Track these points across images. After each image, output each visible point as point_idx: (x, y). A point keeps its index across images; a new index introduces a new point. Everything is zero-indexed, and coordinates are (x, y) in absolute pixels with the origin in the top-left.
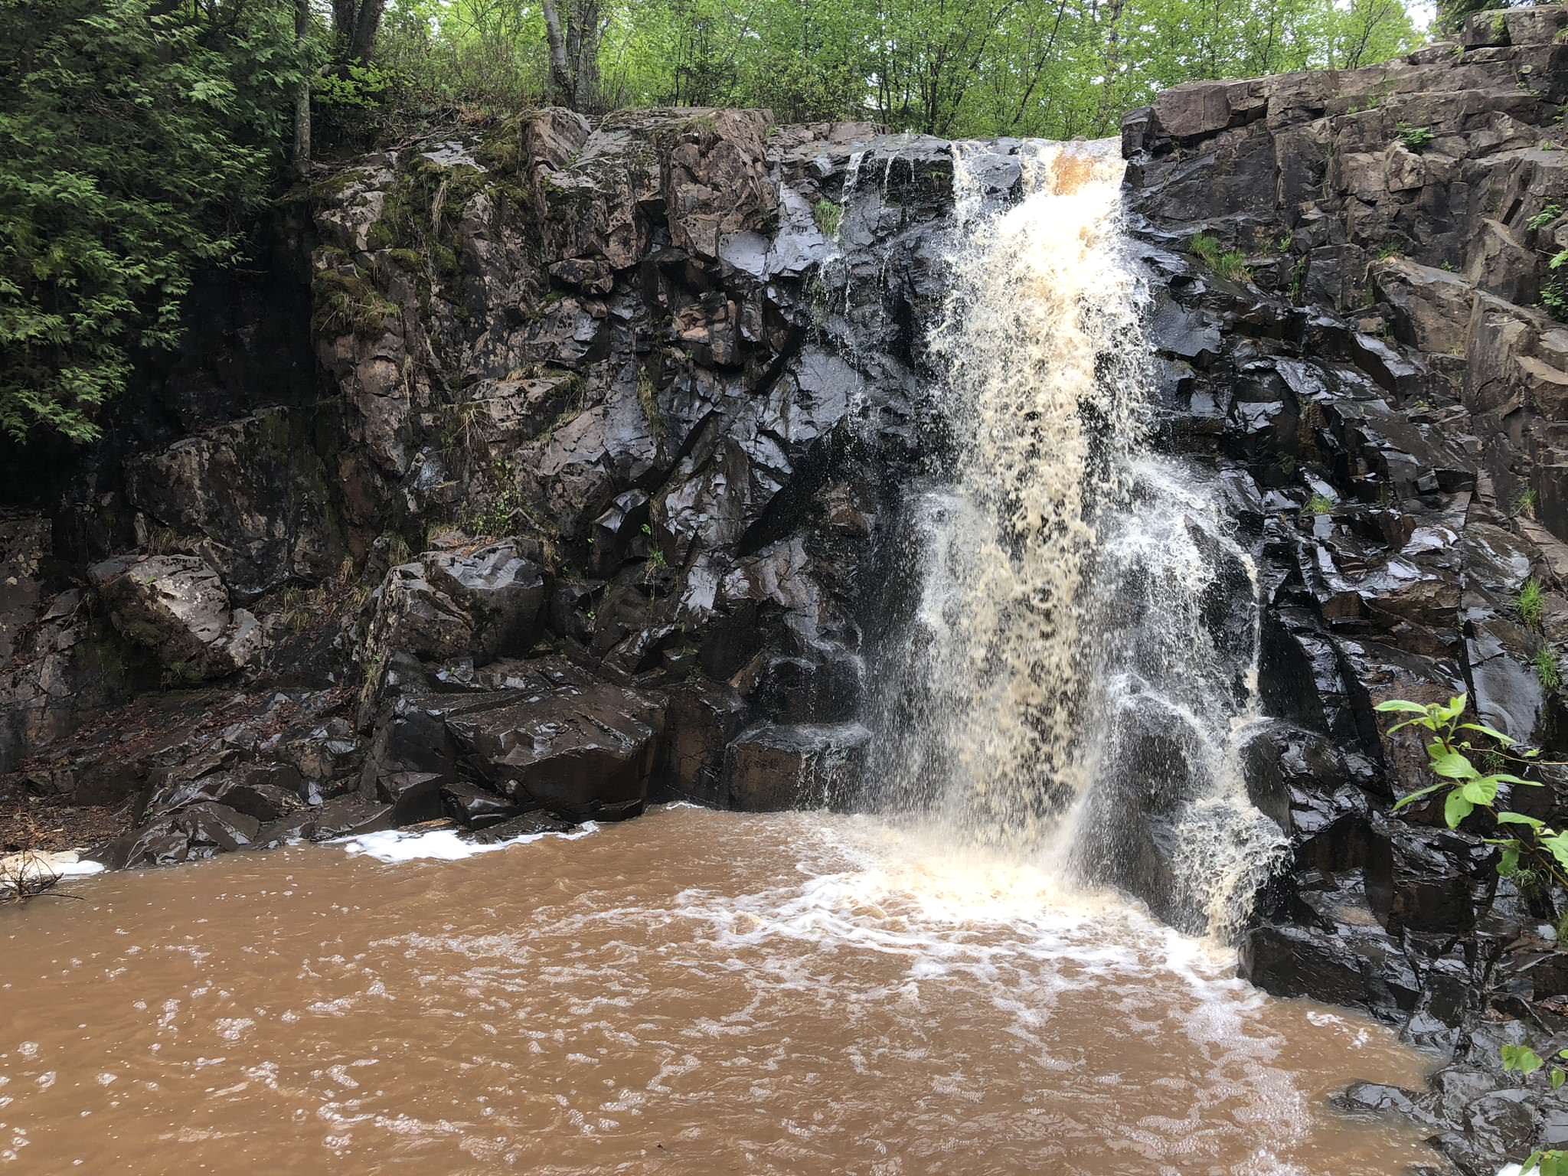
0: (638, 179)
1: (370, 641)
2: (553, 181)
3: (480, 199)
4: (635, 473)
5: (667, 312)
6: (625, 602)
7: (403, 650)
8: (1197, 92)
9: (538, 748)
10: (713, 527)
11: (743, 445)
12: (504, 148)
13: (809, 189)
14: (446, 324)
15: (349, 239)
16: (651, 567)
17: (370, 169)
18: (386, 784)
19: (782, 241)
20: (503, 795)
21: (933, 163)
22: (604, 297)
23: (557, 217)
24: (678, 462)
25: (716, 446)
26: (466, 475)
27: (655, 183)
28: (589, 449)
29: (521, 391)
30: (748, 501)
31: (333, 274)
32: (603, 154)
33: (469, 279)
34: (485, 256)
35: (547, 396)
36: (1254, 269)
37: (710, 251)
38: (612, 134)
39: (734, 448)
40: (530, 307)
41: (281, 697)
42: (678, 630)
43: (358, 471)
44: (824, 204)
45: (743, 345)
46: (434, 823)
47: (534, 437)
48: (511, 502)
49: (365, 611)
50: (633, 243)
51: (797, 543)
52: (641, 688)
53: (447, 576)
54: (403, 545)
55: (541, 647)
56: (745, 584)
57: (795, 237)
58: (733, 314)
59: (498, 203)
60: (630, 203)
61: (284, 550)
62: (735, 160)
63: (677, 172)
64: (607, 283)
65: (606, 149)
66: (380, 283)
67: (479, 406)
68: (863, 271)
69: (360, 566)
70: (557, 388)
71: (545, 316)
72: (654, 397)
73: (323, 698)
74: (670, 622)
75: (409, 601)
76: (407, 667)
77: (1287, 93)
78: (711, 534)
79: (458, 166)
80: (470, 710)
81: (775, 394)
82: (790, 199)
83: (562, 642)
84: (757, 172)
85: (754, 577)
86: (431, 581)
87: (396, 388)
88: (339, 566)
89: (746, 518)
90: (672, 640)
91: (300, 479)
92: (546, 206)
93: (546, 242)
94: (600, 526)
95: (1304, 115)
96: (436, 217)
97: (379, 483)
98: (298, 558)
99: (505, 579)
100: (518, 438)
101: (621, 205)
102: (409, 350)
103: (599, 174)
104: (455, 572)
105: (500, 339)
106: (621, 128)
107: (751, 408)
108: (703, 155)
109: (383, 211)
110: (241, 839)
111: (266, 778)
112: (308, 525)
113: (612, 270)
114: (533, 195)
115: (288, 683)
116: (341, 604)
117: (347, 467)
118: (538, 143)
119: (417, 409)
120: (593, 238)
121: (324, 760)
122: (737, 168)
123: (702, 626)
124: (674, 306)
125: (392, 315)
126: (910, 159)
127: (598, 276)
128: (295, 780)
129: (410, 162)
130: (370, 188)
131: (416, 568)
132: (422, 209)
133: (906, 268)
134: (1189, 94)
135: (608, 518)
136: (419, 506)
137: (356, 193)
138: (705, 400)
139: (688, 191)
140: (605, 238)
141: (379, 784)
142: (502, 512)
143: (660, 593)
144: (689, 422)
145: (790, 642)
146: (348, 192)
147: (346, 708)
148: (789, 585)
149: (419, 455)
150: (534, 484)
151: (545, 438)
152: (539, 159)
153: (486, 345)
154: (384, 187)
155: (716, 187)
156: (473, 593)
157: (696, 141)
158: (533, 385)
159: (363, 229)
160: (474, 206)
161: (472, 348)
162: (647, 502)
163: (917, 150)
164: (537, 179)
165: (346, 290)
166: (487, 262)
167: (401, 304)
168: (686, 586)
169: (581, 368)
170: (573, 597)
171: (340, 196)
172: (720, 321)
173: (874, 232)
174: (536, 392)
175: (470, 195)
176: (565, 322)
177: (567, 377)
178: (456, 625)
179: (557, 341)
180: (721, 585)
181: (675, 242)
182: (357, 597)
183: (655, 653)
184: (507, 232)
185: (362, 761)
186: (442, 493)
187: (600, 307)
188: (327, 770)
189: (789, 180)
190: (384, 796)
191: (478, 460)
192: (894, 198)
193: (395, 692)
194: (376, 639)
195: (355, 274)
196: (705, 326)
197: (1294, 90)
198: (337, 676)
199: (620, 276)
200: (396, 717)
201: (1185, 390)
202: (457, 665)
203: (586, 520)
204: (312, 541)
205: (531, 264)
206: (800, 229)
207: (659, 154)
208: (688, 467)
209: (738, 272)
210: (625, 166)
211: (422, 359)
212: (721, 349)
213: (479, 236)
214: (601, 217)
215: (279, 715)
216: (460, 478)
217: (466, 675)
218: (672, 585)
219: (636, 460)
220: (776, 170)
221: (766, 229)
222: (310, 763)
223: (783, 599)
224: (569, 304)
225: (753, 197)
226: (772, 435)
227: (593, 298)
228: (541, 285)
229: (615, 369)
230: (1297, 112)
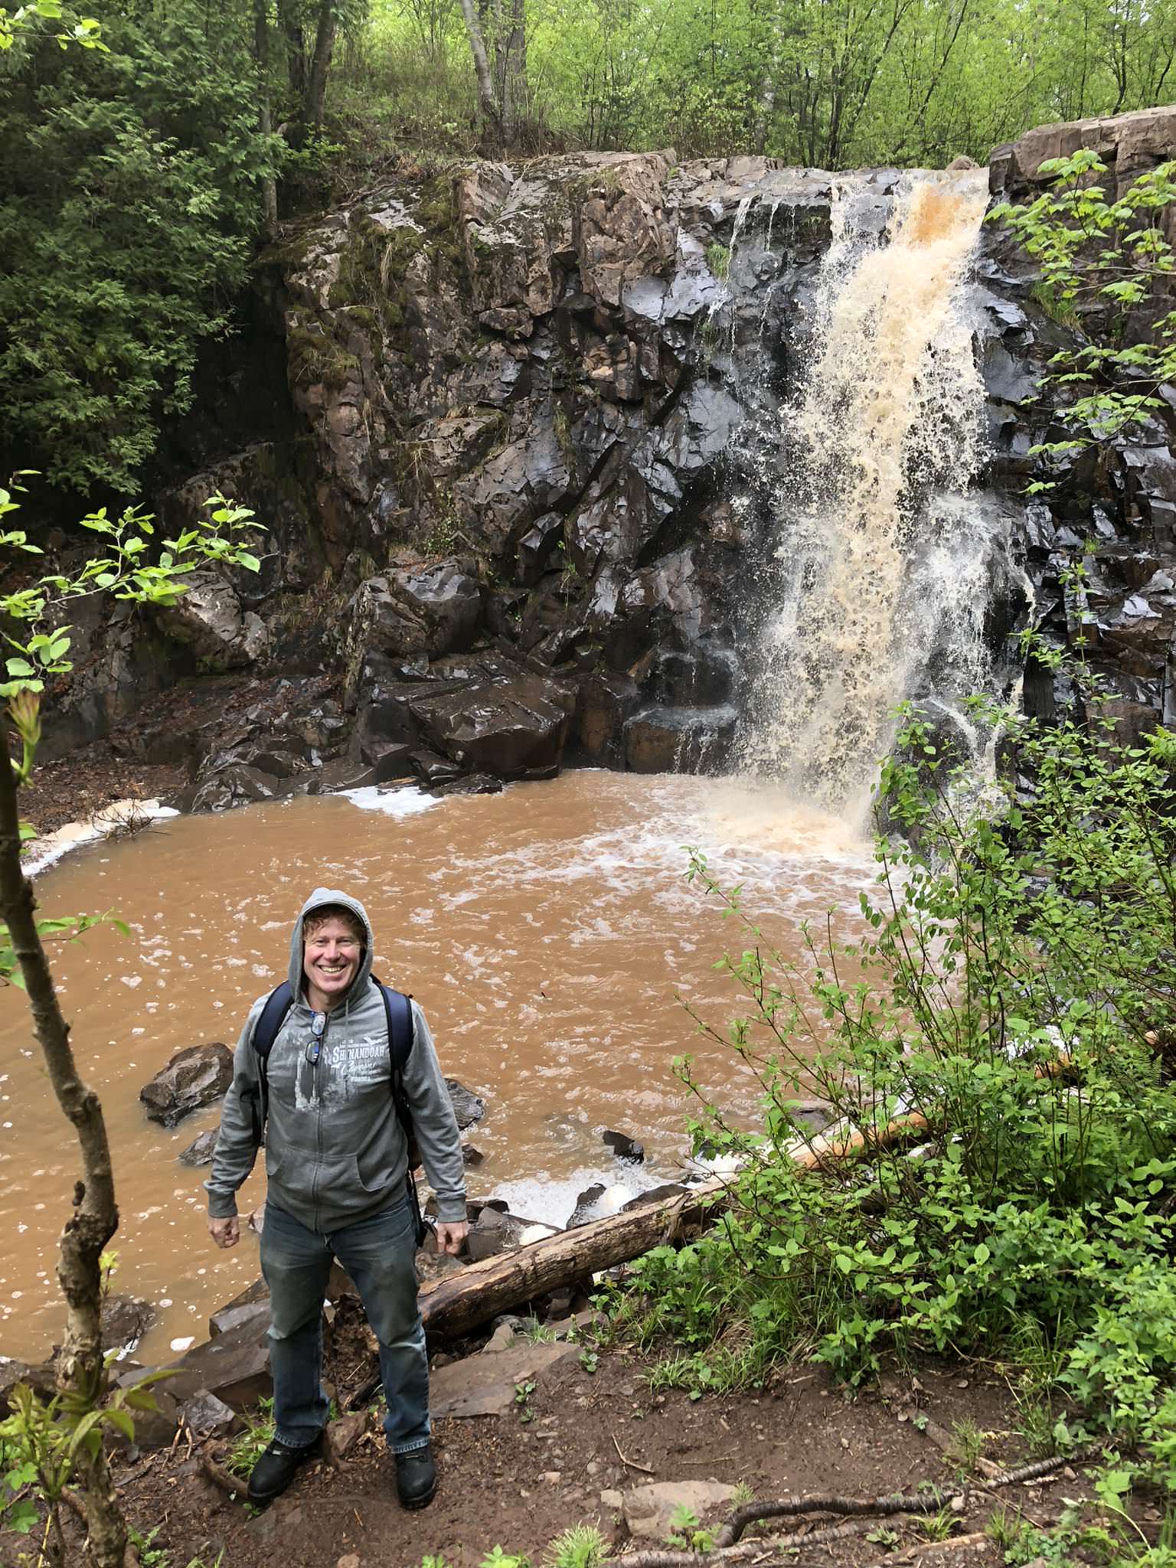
0: (553, 232)
1: (349, 640)
2: (481, 238)
3: (420, 259)
4: (551, 499)
5: (579, 354)
6: (544, 608)
7: (376, 650)
8: (1055, 136)
9: (478, 728)
10: (615, 542)
11: (642, 472)
12: (438, 206)
13: (703, 233)
14: (396, 370)
15: (315, 300)
16: (565, 577)
17: (328, 231)
18: (368, 752)
19: (678, 284)
20: (454, 761)
21: (812, 208)
22: (525, 340)
23: (485, 271)
24: (588, 487)
25: (619, 471)
26: (417, 504)
27: (568, 236)
28: (514, 481)
29: (458, 430)
30: (645, 521)
31: (303, 332)
32: (524, 207)
33: (413, 330)
34: (426, 310)
35: (479, 433)
36: (1084, 315)
37: (614, 300)
38: (531, 184)
39: (633, 473)
40: (464, 352)
41: (285, 682)
42: (586, 632)
43: (332, 496)
44: (716, 247)
45: (642, 383)
46: (405, 780)
47: (469, 470)
48: (453, 526)
49: (344, 616)
50: (549, 291)
51: (687, 553)
52: (557, 678)
53: (406, 591)
54: (370, 561)
55: (480, 644)
56: (641, 592)
57: (689, 280)
58: (634, 355)
59: (435, 261)
60: (546, 256)
61: (279, 563)
62: (637, 212)
63: (586, 226)
64: (527, 329)
65: (526, 202)
66: (340, 336)
67: (425, 446)
68: (747, 313)
69: (338, 575)
70: (487, 426)
71: (477, 360)
72: (568, 430)
73: (318, 683)
74: (580, 624)
75: (378, 611)
76: (379, 662)
77: (1135, 139)
78: (615, 549)
79: (401, 228)
80: (428, 696)
81: (670, 424)
82: (687, 243)
83: (496, 640)
84: (657, 219)
85: (648, 586)
86: (394, 595)
87: (358, 428)
88: (322, 573)
89: (644, 536)
90: (582, 639)
91: (286, 504)
92: (475, 261)
93: (476, 293)
94: (523, 545)
95: (1149, 160)
96: (384, 276)
97: (349, 508)
98: (290, 570)
99: (450, 593)
100: (457, 472)
101: (539, 258)
102: (367, 394)
103: (519, 229)
104: (411, 587)
105: (441, 382)
106: (538, 178)
107: (649, 439)
108: (609, 209)
109: (341, 271)
110: (267, 792)
111: (279, 746)
112: (296, 542)
113: (532, 316)
114: (464, 250)
115: (290, 673)
116: (325, 608)
117: (323, 492)
118: (467, 202)
119: (376, 446)
120: (515, 290)
121: (321, 732)
122: (638, 219)
123: (605, 628)
124: (584, 347)
125: (352, 366)
126: (793, 205)
127: (519, 324)
128: (301, 748)
129: (361, 224)
130: (329, 251)
131: (381, 583)
132: (372, 268)
133: (784, 311)
134: (1048, 137)
135: (530, 538)
136: (381, 528)
137: (318, 256)
138: (610, 431)
139: (596, 242)
140: (525, 289)
141: (362, 751)
142: (447, 536)
143: (573, 599)
144: (596, 452)
145: (677, 641)
146: (312, 256)
147: (334, 692)
148: (678, 592)
149: (379, 485)
150: (470, 511)
151: (478, 471)
152: (468, 217)
153: (429, 388)
154: (340, 248)
155: (620, 238)
156: (425, 604)
157: (603, 196)
158: (468, 424)
159: (325, 290)
160: (415, 267)
161: (418, 389)
162: (562, 523)
163: (799, 195)
164: (468, 236)
165: (314, 346)
166: (428, 316)
167: (359, 356)
168: (594, 594)
169: (506, 407)
170: (504, 604)
171: (304, 260)
172: (623, 362)
173: (758, 277)
174: (471, 431)
175: (411, 256)
176: (493, 365)
177: (497, 414)
178: (414, 630)
179: (487, 383)
180: (621, 593)
181: (586, 290)
182: (337, 602)
183: (568, 650)
184: (443, 286)
185: (349, 733)
186: (398, 519)
187: (522, 350)
188: (324, 741)
189: (686, 224)
190: (367, 761)
191: (425, 491)
192: (776, 242)
193: (371, 682)
194: (354, 639)
195: (321, 334)
196: (610, 366)
197: (1140, 137)
198: (326, 666)
199: (539, 321)
200: (373, 702)
201: (1007, 433)
202: (416, 661)
203: (512, 542)
204: (299, 556)
205: (464, 313)
206: (694, 272)
207: (571, 207)
208: (595, 491)
209: (638, 318)
210: (542, 220)
211: (378, 402)
212: (623, 387)
213: (420, 293)
214: (522, 271)
215: (285, 697)
216: (412, 506)
217: (423, 668)
218: (582, 593)
219: (552, 487)
220: (675, 215)
221: (663, 273)
222: (311, 735)
223: (673, 605)
224: (497, 348)
225: (652, 244)
226: (666, 463)
227: (515, 343)
228: (473, 331)
229: (536, 405)
230: (1143, 158)
